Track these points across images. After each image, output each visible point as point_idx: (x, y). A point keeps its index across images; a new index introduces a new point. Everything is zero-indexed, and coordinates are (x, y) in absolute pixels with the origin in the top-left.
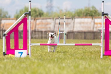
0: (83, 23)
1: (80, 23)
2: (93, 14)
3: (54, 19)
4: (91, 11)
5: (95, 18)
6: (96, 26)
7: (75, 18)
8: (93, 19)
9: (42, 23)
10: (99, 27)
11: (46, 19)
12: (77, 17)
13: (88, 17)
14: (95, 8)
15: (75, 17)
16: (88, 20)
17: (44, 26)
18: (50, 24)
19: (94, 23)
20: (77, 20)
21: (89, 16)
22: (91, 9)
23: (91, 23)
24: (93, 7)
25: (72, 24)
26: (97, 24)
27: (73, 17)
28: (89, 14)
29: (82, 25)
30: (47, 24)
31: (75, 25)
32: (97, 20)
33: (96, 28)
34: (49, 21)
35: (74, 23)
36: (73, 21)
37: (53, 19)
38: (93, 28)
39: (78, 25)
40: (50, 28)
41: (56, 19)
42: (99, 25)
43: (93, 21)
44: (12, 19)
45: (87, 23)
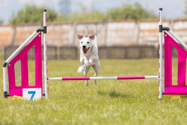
0: (122, 30)
1: (117, 31)
2: (138, 16)
4: (134, 11)
5: (142, 21)
6: (142, 34)
9: (54, 32)
10: (147, 37)
11: (61, 24)
13: (130, 20)
16: (130, 25)
17: (57, 36)
18: (67, 32)
20: (112, 26)
22: (134, 8)
23: (133, 30)
24: (137, 4)
25: (103, 32)
26: (143, 31)
27: (105, 21)
28: (131, 15)
29: (120, 33)
30: (63, 33)
31: (109, 34)
32: (144, 26)
33: (143, 37)
34: (65, 27)
35: (106, 30)
37: (72, 24)
38: (138, 37)
39: (113, 34)
40: (67, 39)
41: (78, 24)
42: (147, 34)
44: (7, 26)
45: (127, 30)
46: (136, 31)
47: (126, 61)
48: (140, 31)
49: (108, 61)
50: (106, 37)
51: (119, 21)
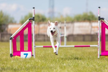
1: (79, 27)
4: (89, 17)
6: (93, 29)
7: (74, 22)
8: (90, 23)
16: (86, 24)
20: (77, 24)
22: (89, 14)
23: (88, 27)
24: (91, 13)
27: (72, 22)
33: (94, 31)
35: (73, 27)
38: (91, 31)
39: (78, 29)
45: (85, 27)
46: (90, 27)
48: (92, 27)
50: (73, 30)
51: (81, 22)
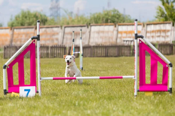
0: (103, 32)
1: (98, 32)
3: (63, 28)
5: (119, 25)
6: (119, 35)
7: (91, 26)
8: (115, 26)
9: (46, 33)
10: (124, 38)
11: (52, 27)
12: (94, 24)
13: (109, 24)
14: (118, 12)
15: (91, 24)
16: (110, 28)
17: (49, 37)
18: (58, 34)
19: (118, 32)
20: (94, 29)
21: (110, 22)
23: (113, 32)
26: (121, 33)
27: (89, 25)
28: (110, 19)
29: (101, 35)
30: (54, 34)
31: (92, 35)
32: (121, 28)
33: (121, 38)
34: (55, 29)
35: (90, 32)
36: (88, 30)
37: (61, 27)
39: (96, 35)
40: (57, 39)
41: (65, 27)
42: (124, 35)
43: (116, 29)
44: (6, 29)
45: (108, 32)
47: (107, 59)
49: (92, 59)
